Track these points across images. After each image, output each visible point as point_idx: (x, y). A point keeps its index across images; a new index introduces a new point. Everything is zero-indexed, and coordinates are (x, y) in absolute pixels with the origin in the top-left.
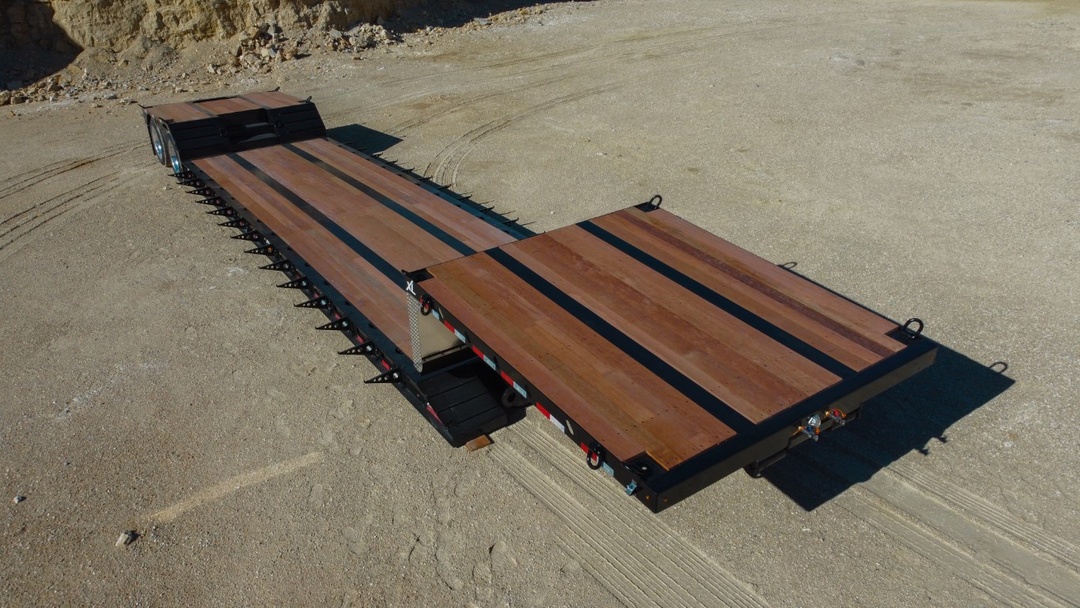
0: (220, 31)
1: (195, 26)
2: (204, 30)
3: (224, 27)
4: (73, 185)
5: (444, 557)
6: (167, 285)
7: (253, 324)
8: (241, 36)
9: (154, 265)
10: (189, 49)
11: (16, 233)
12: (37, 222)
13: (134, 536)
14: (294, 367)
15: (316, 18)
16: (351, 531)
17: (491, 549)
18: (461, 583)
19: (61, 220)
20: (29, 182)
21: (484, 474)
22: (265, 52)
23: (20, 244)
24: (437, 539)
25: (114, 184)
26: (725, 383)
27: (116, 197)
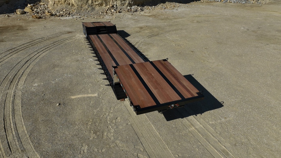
0: (104, 5)
1: (99, 3)
2: (101, 4)
3: (105, 4)
4: (67, 37)
5: (108, 118)
6: (78, 61)
7: (91, 71)
8: (108, 6)
9: (77, 56)
10: (97, 8)
11: (54, 46)
12: (59, 44)
13: (60, 104)
14: (95, 80)
15: (125, 4)
16: (95, 111)
17: (117, 118)
18: (109, 123)
19: (63, 44)
20: (59, 35)
21: (121, 106)
22: (113, 11)
23: (54, 48)
24: (108, 115)
25: (74, 38)
26: (160, 96)
27: (74, 41)
